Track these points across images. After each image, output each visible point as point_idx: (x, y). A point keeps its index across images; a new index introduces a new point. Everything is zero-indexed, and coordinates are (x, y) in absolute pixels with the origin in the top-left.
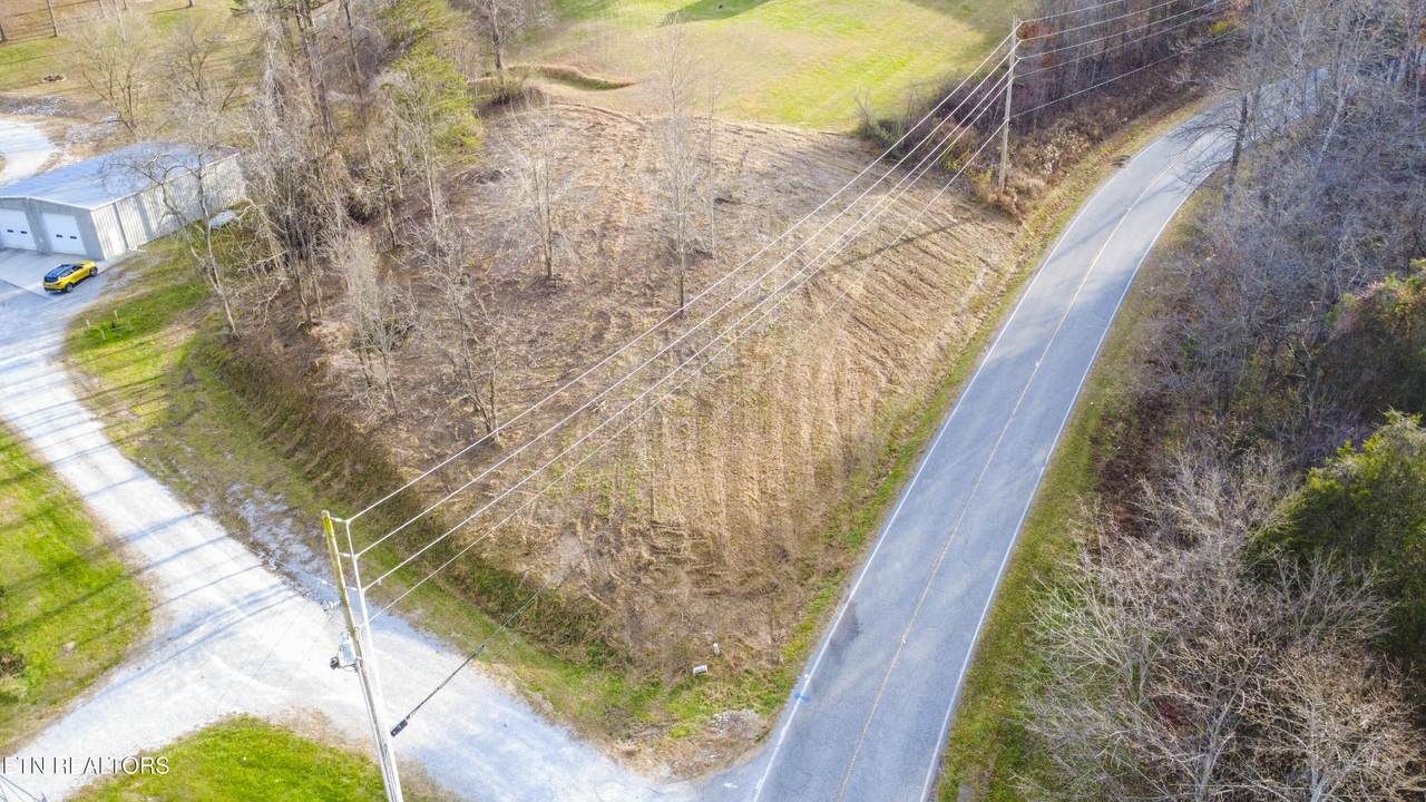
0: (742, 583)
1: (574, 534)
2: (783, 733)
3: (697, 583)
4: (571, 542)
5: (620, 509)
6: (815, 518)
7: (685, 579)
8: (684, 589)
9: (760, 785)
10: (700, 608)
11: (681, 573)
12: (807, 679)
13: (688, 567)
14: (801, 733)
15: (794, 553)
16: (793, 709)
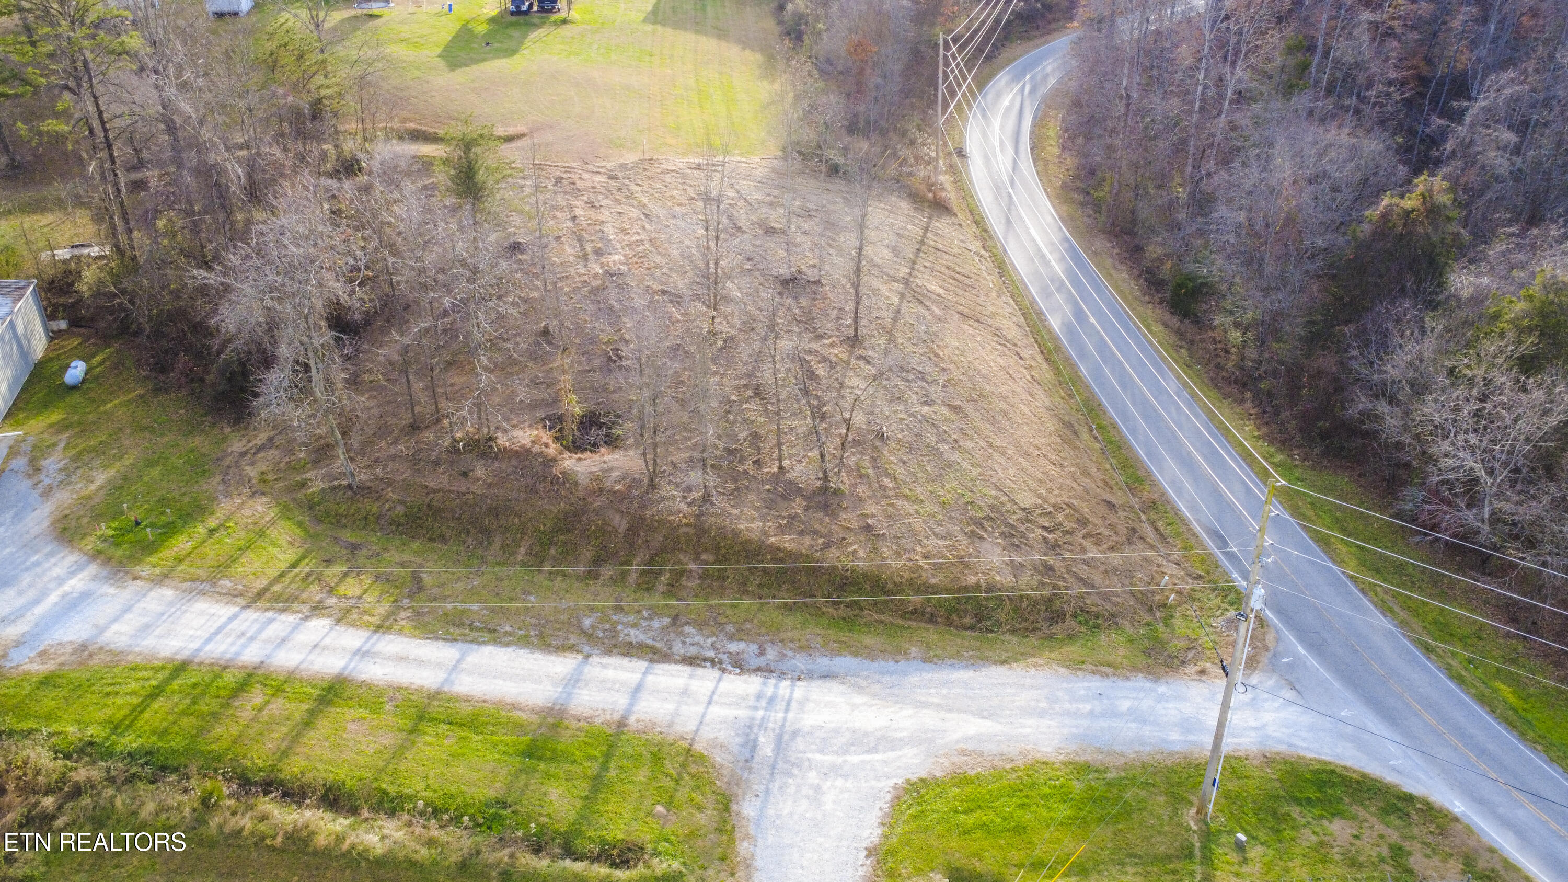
4: (987, 546)
9: (1303, 652)
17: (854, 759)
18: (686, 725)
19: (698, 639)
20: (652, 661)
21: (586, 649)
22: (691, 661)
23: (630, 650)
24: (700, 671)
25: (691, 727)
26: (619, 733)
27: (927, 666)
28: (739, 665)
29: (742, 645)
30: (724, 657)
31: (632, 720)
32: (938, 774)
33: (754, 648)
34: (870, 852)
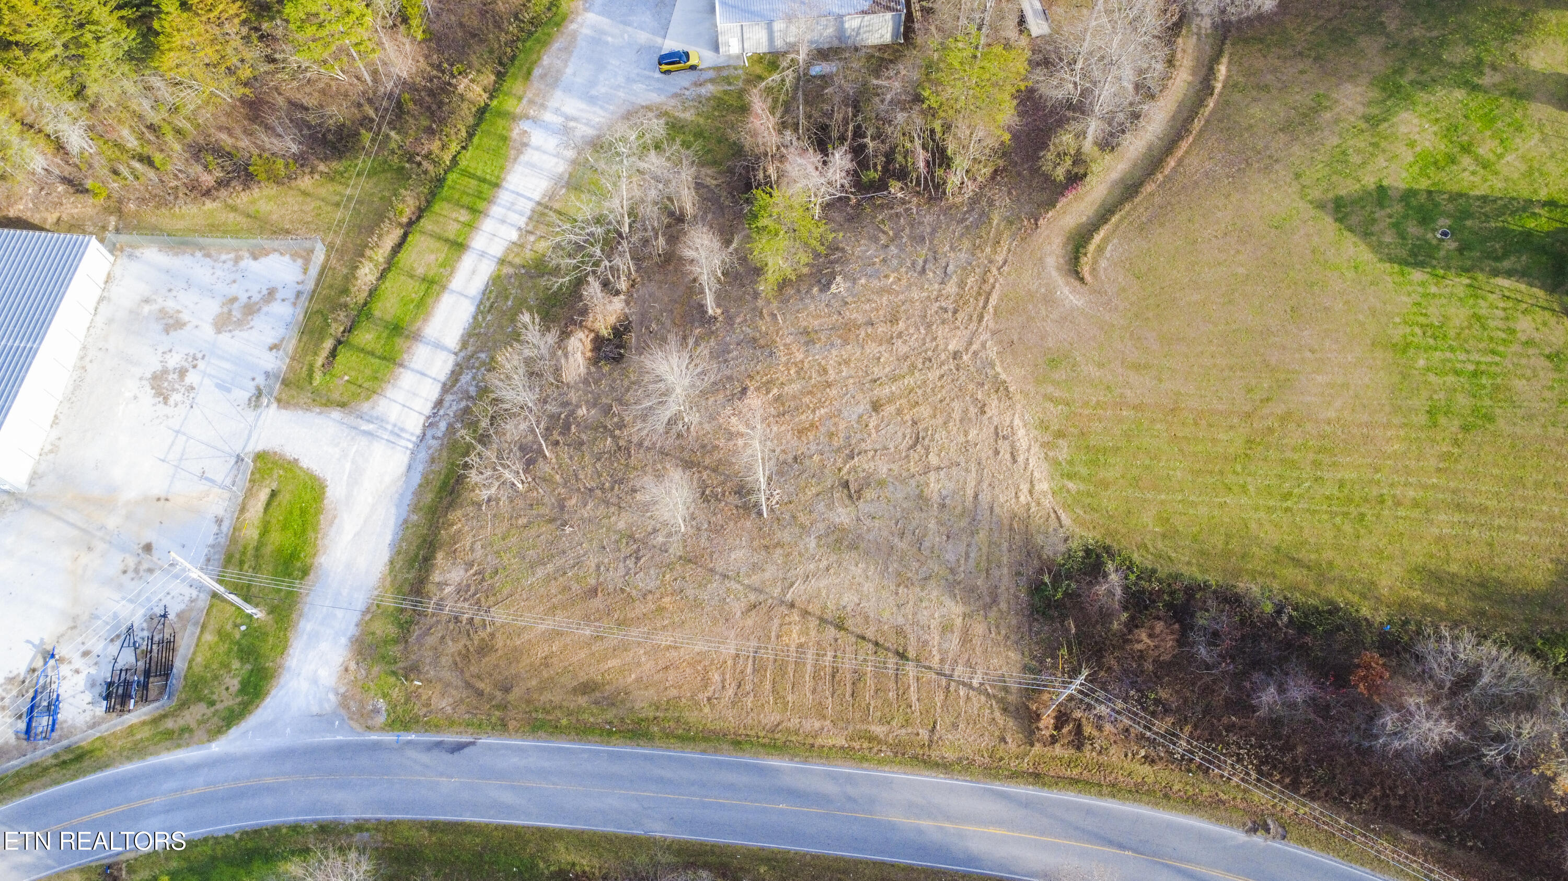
0: (472, 676)
1: (467, 571)
2: (374, 737)
3: (460, 653)
4: (462, 572)
5: (492, 586)
6: (546, 697)
7: (460, 645)
8: (452, 647)
9: (339, 738)
10: (445, 661)
11: (464, 641)
12: (412, 737)
13: (468, 643)
14: (376, 747)
15: (511, 697)
16: (388, 738)
17: (348, 466)
18: (390, 392)
19: (454, 408)
20: (444, 384)
21: (462, 354)
22: (439, 403)
23: (455, 375)
24: (430, 405)
25: (388, 395)
26: (395, 364)
27: (400, 521)
28: (430, 424)
29: (443, 429)
30: (437, 419)
31: (401, 370)
32: (325, 502)
33: (440, 434)
34: (296, 460)
